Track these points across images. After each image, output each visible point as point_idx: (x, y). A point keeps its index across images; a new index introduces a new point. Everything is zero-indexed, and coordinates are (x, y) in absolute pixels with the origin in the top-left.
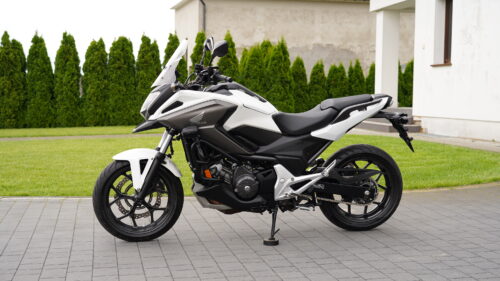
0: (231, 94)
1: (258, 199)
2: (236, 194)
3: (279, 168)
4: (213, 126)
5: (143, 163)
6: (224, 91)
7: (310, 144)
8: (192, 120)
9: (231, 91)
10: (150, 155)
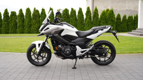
0: (63, 26)
1: (71, 55)
2: (65, 54)
3: (77, 47)
4: (57, 35)
5: (39, 45)
6: (62, 25)
7: (86, 40)
8: (51, 33)
9: (63, 25)
10: (41, 42)
